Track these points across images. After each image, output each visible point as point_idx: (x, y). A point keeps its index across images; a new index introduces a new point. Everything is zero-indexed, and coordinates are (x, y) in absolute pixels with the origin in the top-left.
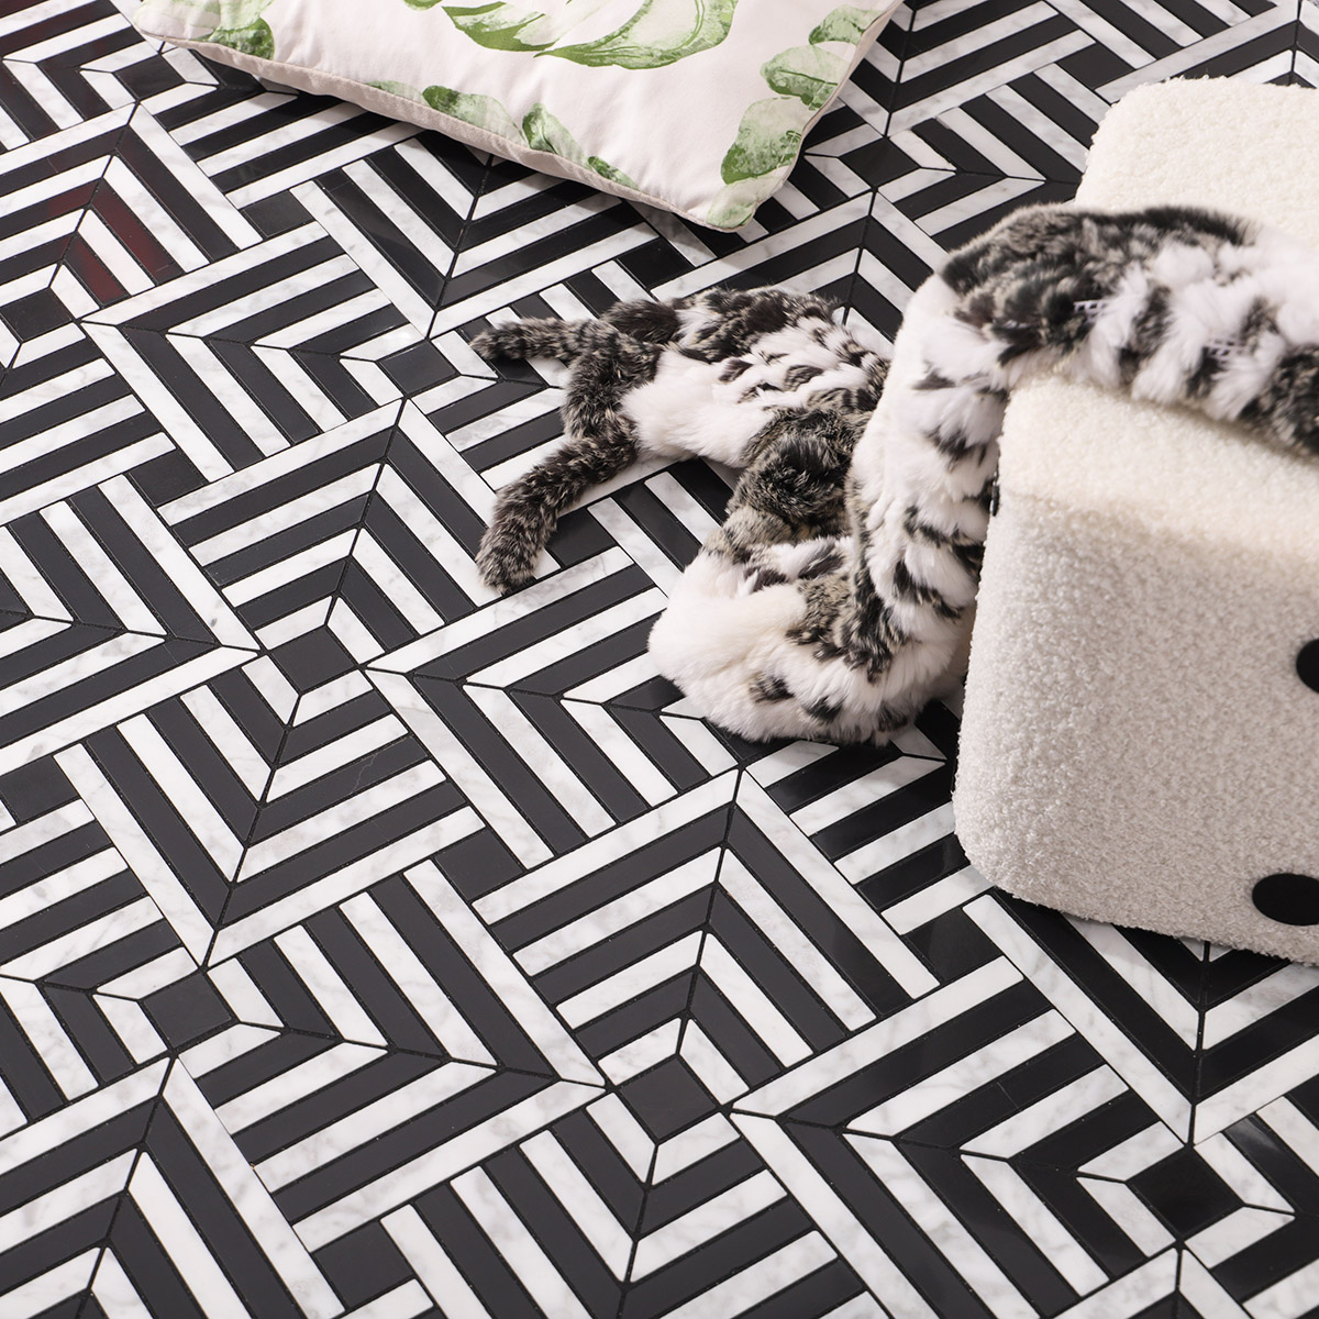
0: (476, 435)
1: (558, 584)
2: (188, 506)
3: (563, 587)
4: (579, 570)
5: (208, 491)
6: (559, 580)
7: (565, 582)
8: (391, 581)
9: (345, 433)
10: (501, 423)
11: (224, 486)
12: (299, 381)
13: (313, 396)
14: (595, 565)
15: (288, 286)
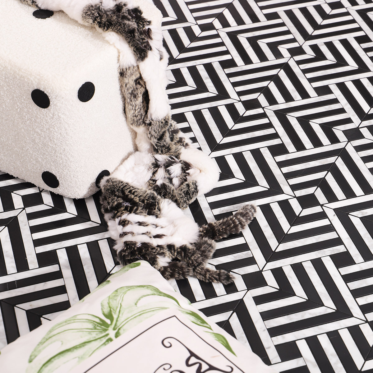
0: (243, 254)
1: (235, 208)
2: (337, 250)
3: (234, 207)
4: (227, 210)
5: (330, 253)
6: (234, 209)
7: (233, 208)
8: (281, 217)
9: (283, 263)
10: (234, 257)
11: (325, 254)
12: (294, 283)
13: (291, 277)
14: (223, 211)
15: (291, 319)
